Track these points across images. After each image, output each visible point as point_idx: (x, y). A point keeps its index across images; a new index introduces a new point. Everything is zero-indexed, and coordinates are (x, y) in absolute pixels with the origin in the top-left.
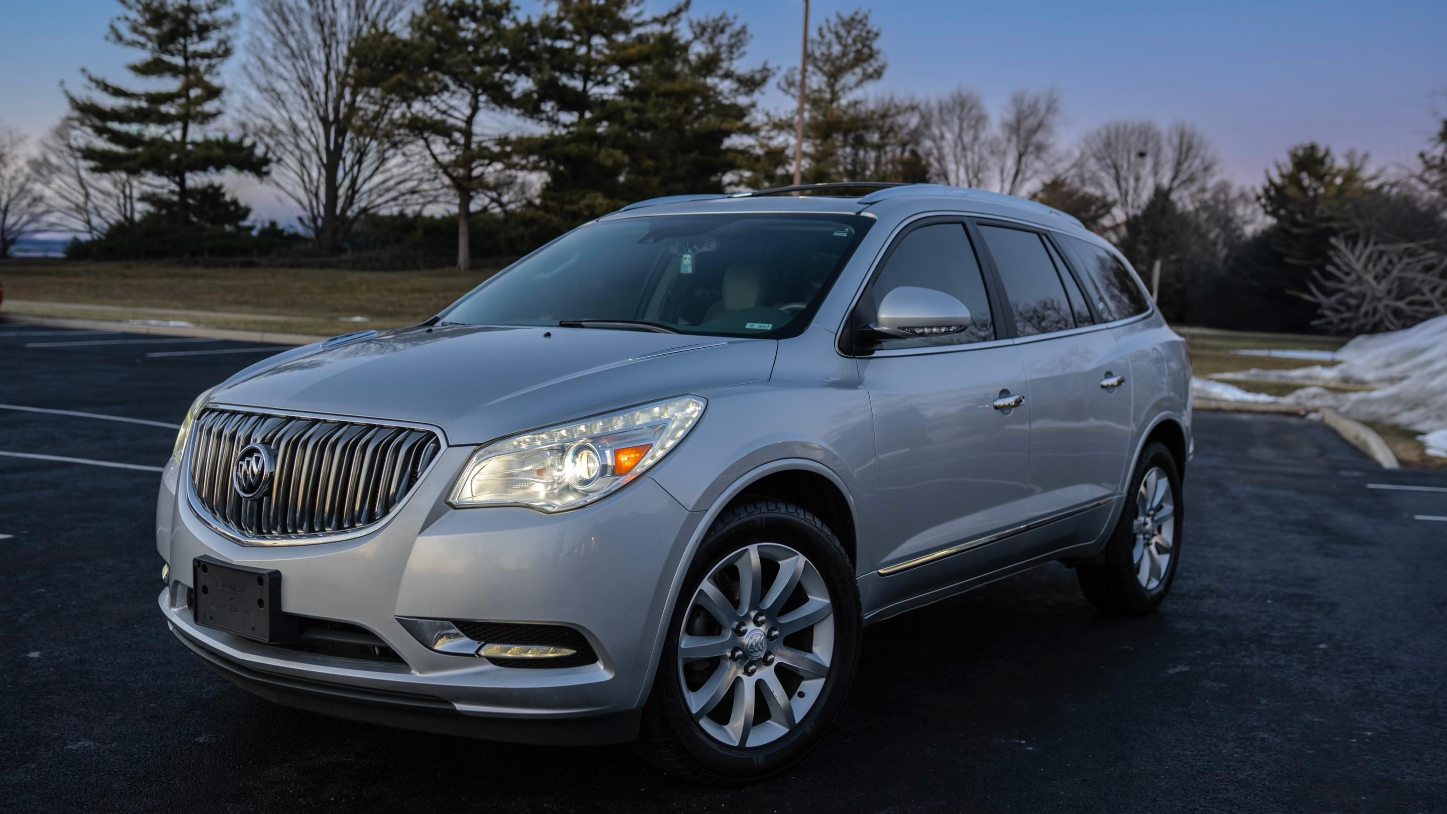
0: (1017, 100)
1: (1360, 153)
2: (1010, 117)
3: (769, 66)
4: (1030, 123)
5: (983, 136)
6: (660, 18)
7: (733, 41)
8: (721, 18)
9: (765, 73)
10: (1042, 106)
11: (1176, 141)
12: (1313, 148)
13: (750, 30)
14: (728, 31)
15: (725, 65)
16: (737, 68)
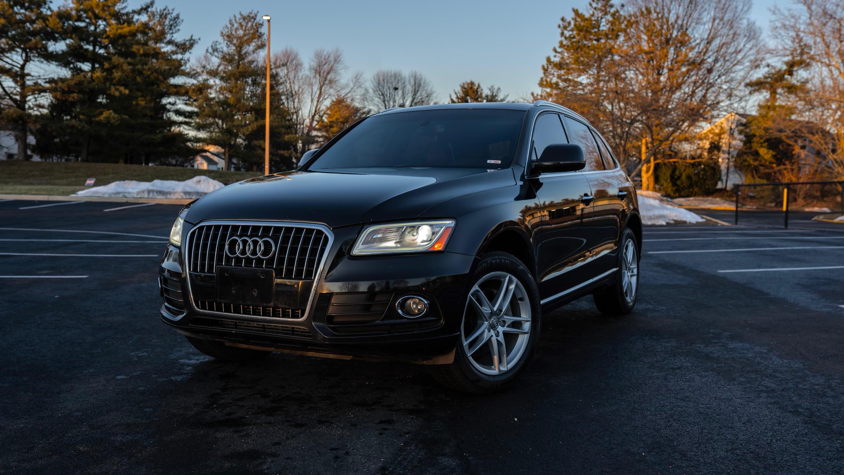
0: (318, 55)
1: (496, 87)
2: (314, 64)
3: (194, 38)
4: (326, 68)
5: (300, 75)
6: (136, 10)
7: (171, 23)
8: (164, 10)
9: (192, 42)
10: (332, 58)
11: (412, 82)
12: (472, 83)
13: (181, 17)
14: (169, 17)
15: (168, 37)
16: (176, 39)
